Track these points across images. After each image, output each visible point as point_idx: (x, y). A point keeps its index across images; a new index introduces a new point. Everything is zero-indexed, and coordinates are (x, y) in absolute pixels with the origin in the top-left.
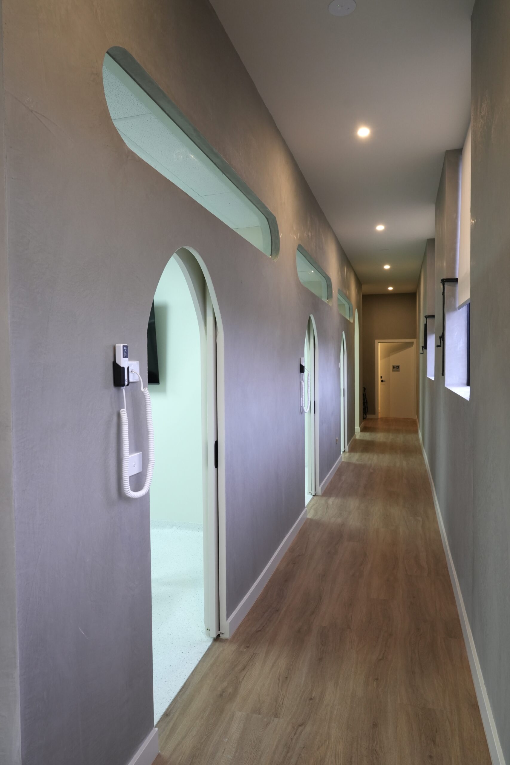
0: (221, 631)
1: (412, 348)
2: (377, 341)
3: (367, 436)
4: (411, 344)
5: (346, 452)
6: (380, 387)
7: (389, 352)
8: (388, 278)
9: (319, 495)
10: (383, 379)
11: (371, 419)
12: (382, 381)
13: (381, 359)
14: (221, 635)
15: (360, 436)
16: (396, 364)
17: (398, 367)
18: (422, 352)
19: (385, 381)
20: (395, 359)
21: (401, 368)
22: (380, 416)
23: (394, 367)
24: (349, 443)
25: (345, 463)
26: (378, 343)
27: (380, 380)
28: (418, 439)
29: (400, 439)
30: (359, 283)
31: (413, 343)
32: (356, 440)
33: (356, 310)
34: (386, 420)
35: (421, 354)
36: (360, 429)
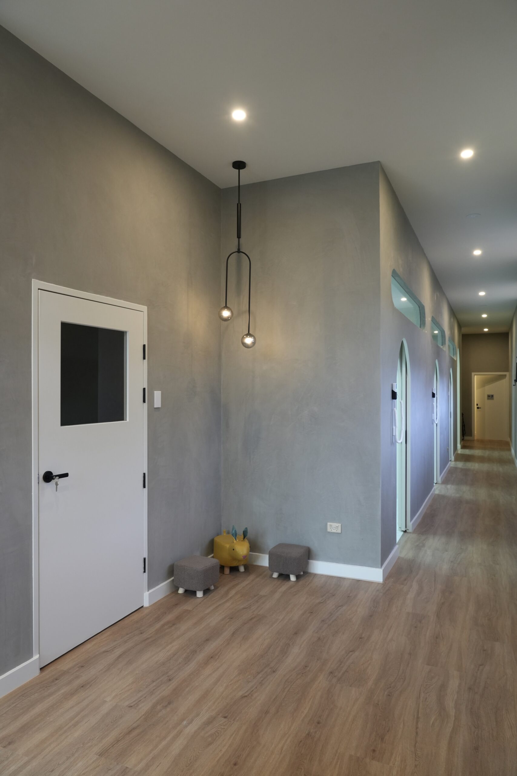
0: (407, 528)
1: (505, 379)
2: (473, 374)
3: (467, 452)
4: (504, 376)
5: (452, 461)
6: (476, 414)
7: (484, 383)
8: (485, 323)
9: (439, 483)
10: (479, 406)
11: (469, 440)
12: (478, 408)
13: (477, 389)
14: (407, 531)
15: (461, 452)
16: (490, 394)
17: (492, 396)
18: (514, 384)
19: (480, 408)
20: (490, 389)
21: (495, 397)
22: (476, 438)
23: (489, 396)
24: (455, 455)
25: (454, 467)
26: (475, 375)
27: (476, 406)
28: (511, 455)
29: (496, 454)
30: (460, 327)
31: (505, 375)
32: (458, 454)
33: (458, 350)
34: (482, 441)
35: (514, 385)
36: (461, 446)
